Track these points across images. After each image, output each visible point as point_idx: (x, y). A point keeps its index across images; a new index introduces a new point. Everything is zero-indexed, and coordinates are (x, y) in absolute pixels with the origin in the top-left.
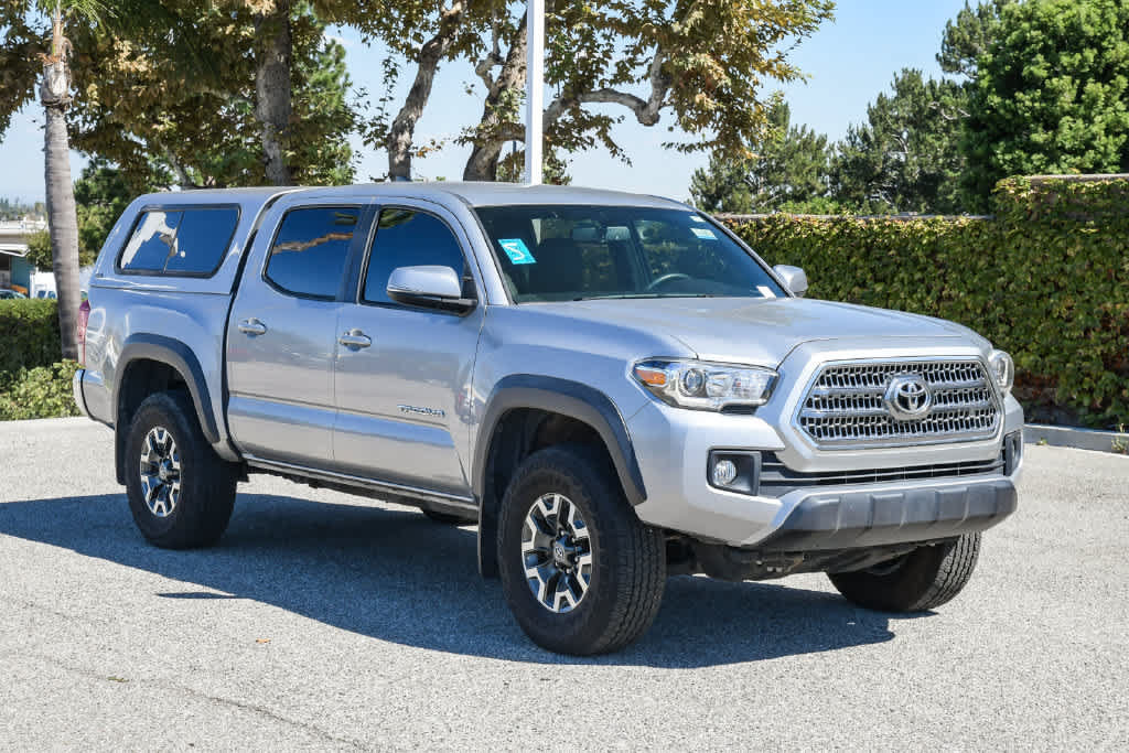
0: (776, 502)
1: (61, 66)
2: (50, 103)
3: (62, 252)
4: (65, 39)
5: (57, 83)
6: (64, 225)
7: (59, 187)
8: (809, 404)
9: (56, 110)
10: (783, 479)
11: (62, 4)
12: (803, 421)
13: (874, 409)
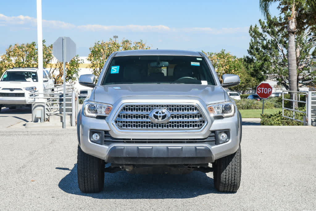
0: (107, 147)
1: (294, 20)
2: (290, 32)
3: (291, 77)
4: (295, 12)
5: (292, 25)
6: (292, 69)
7: (291, 57)
8: (119, 116)
9: (291, 34)
10: (111, 140)
11: (295, 1)
12: (116, 122)
13: (145, 120)
